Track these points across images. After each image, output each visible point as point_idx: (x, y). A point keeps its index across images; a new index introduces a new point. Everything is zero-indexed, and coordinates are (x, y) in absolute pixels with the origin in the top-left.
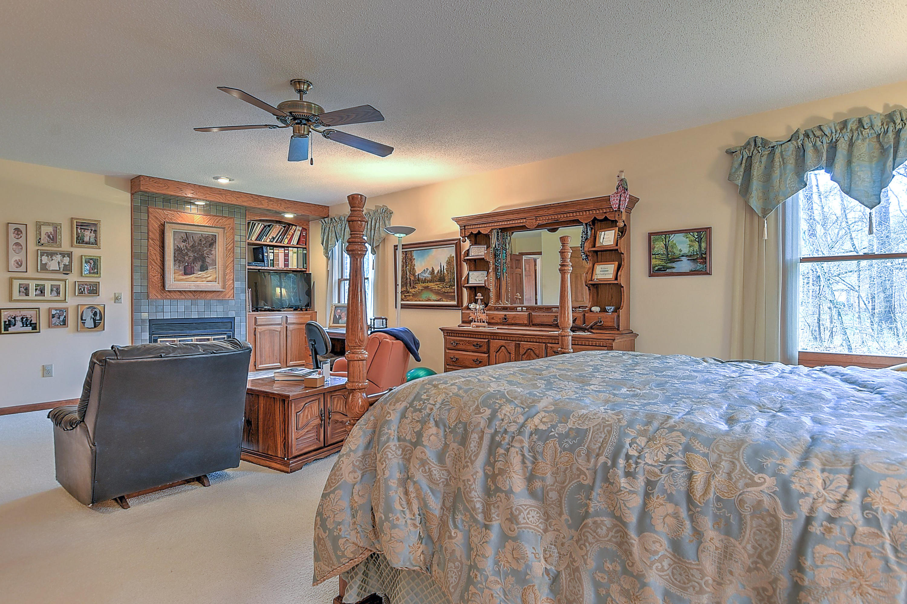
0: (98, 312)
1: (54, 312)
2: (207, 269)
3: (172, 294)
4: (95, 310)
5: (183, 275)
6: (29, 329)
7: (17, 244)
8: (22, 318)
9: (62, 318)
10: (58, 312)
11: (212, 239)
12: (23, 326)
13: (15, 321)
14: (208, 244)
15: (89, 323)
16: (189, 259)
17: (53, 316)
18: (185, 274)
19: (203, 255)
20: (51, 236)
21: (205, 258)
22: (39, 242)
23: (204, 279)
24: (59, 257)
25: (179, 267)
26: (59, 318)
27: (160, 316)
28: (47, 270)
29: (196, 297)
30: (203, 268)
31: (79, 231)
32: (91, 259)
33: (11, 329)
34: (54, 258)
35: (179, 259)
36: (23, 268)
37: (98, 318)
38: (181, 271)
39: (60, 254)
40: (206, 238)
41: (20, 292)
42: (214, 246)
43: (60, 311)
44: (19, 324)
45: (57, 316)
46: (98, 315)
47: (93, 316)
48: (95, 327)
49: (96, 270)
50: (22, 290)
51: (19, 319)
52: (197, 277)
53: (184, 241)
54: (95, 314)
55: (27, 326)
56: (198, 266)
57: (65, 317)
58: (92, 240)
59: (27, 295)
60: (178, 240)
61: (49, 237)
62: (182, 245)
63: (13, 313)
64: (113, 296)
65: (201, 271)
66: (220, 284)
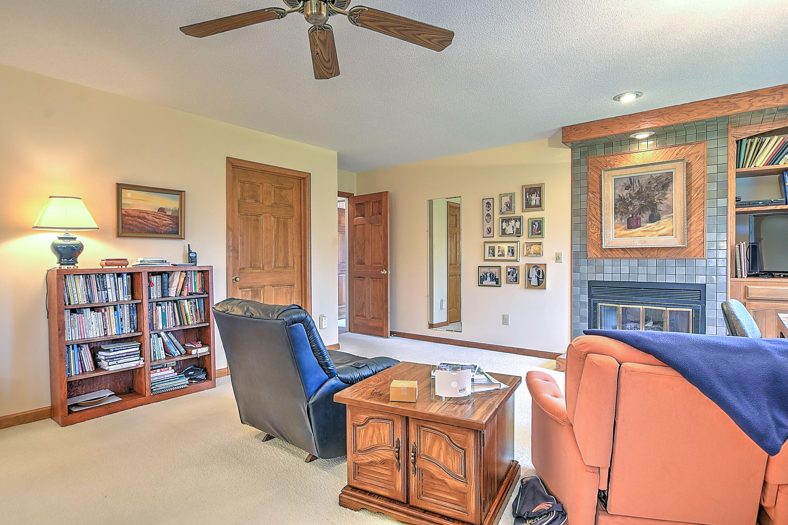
0: (541, 271)
1: (509, 270)
2: (660, 219)
3: (614, 253)
4: (539, 269)
5: (625, 230)
6: (494, 283)
7: (488, 215)
8: (490, 274)
9: (515, 275)
10: (512, 270)
11: (667, 179)
12: (491, 281)
13: (486, 276)
14: (660, 186)
15: (534, 282)
16: (634, 208)
17: (509, 273)
18: (629, 227)
19: (652, 201)
20: (508, 205)
21: (655, 205)
22: (501, 211)
23: (655, 233)
24: (513, 221)
25: (621, 219)
26: (513, 275)
27: (599, 278)
28: (505, 234)
29: (645, 255)
30: (654, 218)
31: (528, 196)
32: (536, 221)
33: (485, 283)
34: (510, 223)
35: (621, 210)
36: (491, 235)
37: (541, 277)
38: (623, 224)
39: (514, 219)
40: (658, 179)
41: (489, 253)
42: (670, 188)
43: (514, 269)
44: (489, 278)
45: (511, 273)
46: (541, 273)
47: (537, 275)
48: (539, 285)
49: (540, 231)
50: (491, 251)
51: (488, 274)
52: (644, 231)
53: (627, 188)
54: (539, 273)
55: (493, 281)
56: (645, 216)
57: (517, 275)
58: (538, 203)
59: (494, 256)
60: (620, 188)
61: (507, 205)
62: (625, 193)
63: (486, 270)
64: (554, 256)
65: (650, 222)
66: (678, 238)
